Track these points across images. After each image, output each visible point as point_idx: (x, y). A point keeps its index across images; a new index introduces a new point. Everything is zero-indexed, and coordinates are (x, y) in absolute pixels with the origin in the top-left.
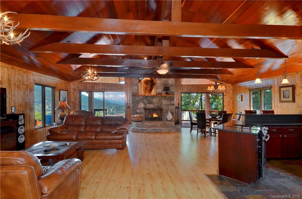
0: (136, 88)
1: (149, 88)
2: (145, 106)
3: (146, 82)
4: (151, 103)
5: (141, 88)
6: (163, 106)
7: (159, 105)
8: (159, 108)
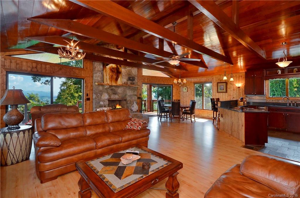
0: (100, 75)
1: (115, 77)
2: (109, 97)
3: (112, 69)
4: (115, 94)
6: (127, 96)
7: (123, 96)
8: (123, 98)
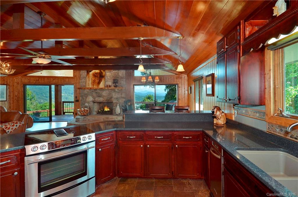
5: (89, 80)
